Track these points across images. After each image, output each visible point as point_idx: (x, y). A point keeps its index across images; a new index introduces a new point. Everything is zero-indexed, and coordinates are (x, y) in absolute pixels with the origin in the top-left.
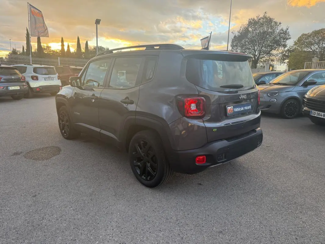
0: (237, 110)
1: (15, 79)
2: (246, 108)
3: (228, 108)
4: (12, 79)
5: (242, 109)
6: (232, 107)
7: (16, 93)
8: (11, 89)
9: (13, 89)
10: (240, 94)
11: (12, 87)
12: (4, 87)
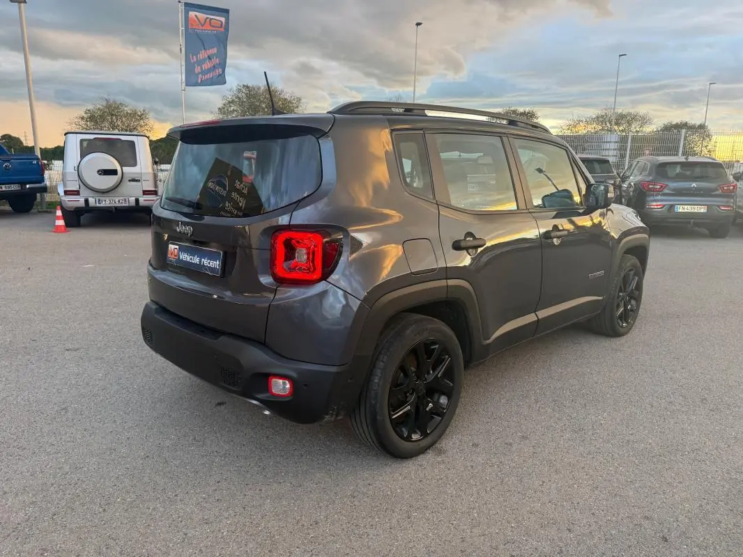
0: (185, 257)
1: (697, 189)
2: (205, 262)
3: (170, 245)
4: (690, 189)
5: (196, 260)
6: (177, 247)
7: (688, 220)
8: (680, 210)
9: (686, 210)
10: (179, 221)
11: (686, 207)
12: (664, 206)
